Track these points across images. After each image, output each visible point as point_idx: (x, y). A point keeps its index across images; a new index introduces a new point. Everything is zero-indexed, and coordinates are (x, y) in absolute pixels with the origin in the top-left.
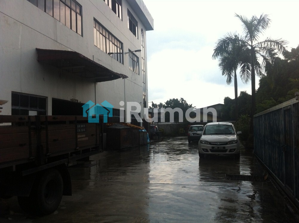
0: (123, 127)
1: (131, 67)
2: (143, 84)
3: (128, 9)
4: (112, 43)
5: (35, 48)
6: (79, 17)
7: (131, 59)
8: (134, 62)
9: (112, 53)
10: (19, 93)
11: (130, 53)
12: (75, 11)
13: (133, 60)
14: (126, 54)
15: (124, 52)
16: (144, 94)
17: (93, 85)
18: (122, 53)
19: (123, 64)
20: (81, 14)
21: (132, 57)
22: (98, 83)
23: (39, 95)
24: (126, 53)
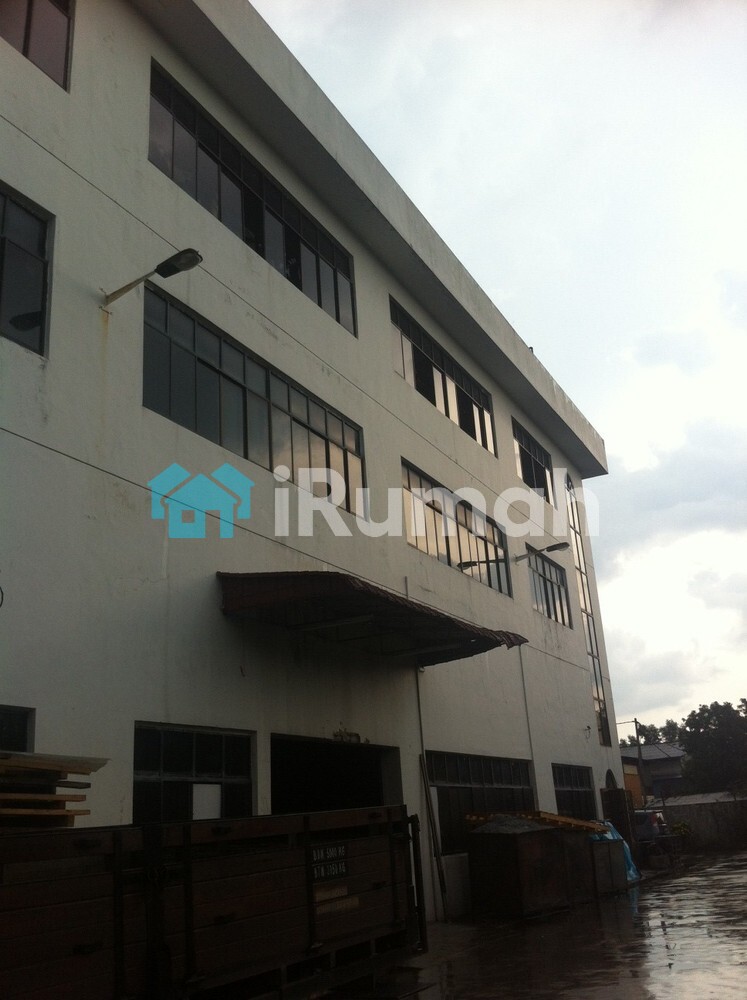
0: (526, 829)
1: (540, 602)
2: (590, 658)
3: (513, 418)
4: (466, 531)
5: (213, 572)
6: (354, 463)
7: (536, 576)
8: (549, 584)
9: (471, 564)
10: (161, 724)
11: (533, 558)
12: (341, 444)
13: (545, 580)
14: (519, 563)
15: (511, 555)
16: (596, 696)
17: (410, 677)
18: (506, 560)
19: (510, 594)
20: (359, 452)
21: (541, 570)
22: (428, 669)
23: (227, 727)
24: (518, 559)
